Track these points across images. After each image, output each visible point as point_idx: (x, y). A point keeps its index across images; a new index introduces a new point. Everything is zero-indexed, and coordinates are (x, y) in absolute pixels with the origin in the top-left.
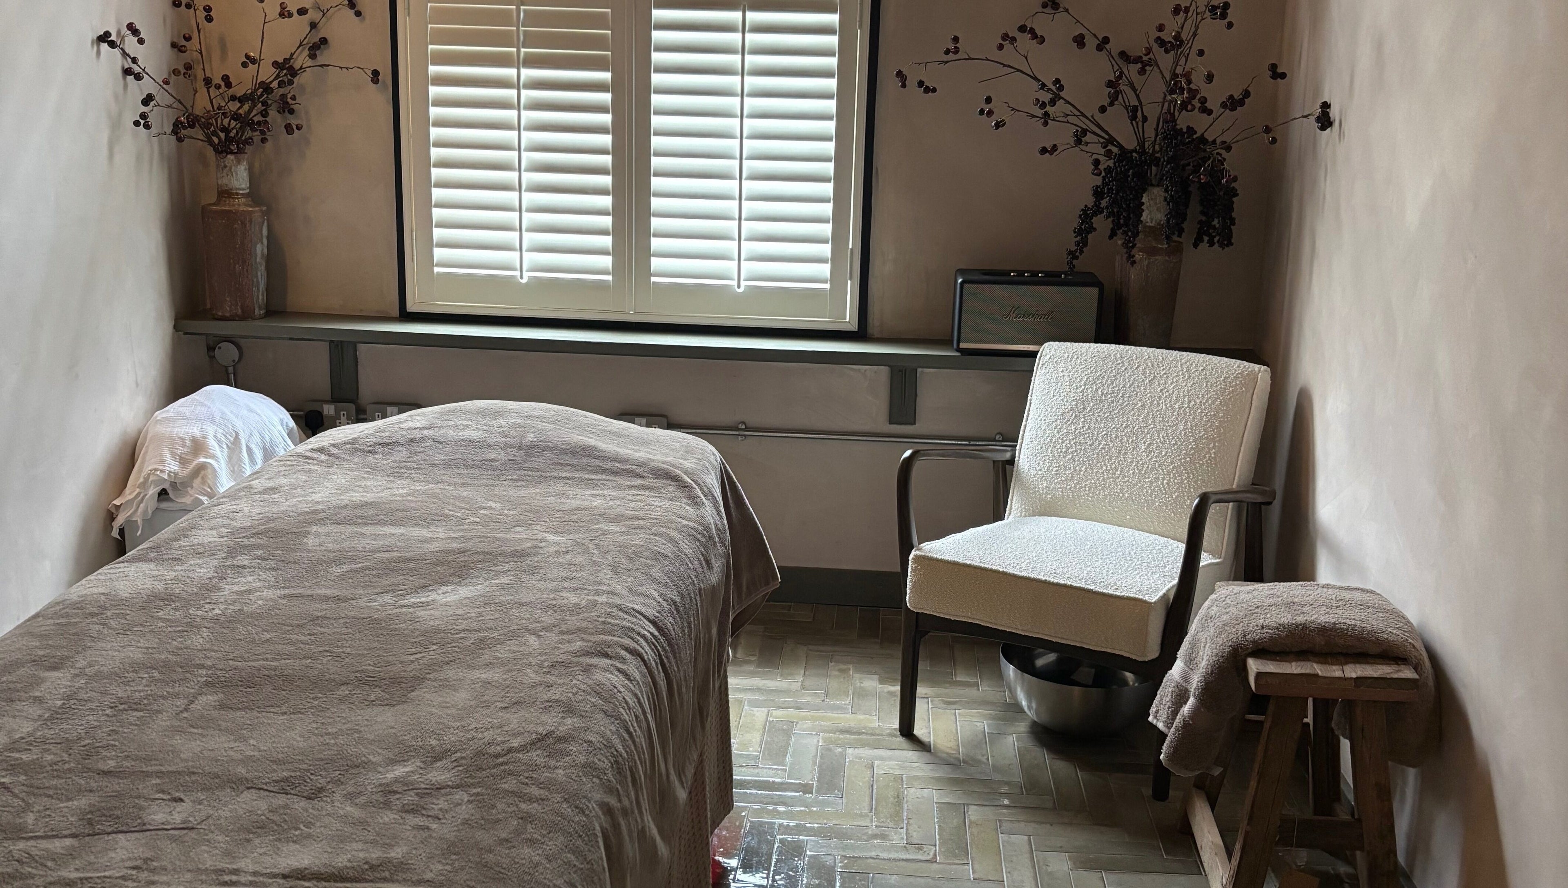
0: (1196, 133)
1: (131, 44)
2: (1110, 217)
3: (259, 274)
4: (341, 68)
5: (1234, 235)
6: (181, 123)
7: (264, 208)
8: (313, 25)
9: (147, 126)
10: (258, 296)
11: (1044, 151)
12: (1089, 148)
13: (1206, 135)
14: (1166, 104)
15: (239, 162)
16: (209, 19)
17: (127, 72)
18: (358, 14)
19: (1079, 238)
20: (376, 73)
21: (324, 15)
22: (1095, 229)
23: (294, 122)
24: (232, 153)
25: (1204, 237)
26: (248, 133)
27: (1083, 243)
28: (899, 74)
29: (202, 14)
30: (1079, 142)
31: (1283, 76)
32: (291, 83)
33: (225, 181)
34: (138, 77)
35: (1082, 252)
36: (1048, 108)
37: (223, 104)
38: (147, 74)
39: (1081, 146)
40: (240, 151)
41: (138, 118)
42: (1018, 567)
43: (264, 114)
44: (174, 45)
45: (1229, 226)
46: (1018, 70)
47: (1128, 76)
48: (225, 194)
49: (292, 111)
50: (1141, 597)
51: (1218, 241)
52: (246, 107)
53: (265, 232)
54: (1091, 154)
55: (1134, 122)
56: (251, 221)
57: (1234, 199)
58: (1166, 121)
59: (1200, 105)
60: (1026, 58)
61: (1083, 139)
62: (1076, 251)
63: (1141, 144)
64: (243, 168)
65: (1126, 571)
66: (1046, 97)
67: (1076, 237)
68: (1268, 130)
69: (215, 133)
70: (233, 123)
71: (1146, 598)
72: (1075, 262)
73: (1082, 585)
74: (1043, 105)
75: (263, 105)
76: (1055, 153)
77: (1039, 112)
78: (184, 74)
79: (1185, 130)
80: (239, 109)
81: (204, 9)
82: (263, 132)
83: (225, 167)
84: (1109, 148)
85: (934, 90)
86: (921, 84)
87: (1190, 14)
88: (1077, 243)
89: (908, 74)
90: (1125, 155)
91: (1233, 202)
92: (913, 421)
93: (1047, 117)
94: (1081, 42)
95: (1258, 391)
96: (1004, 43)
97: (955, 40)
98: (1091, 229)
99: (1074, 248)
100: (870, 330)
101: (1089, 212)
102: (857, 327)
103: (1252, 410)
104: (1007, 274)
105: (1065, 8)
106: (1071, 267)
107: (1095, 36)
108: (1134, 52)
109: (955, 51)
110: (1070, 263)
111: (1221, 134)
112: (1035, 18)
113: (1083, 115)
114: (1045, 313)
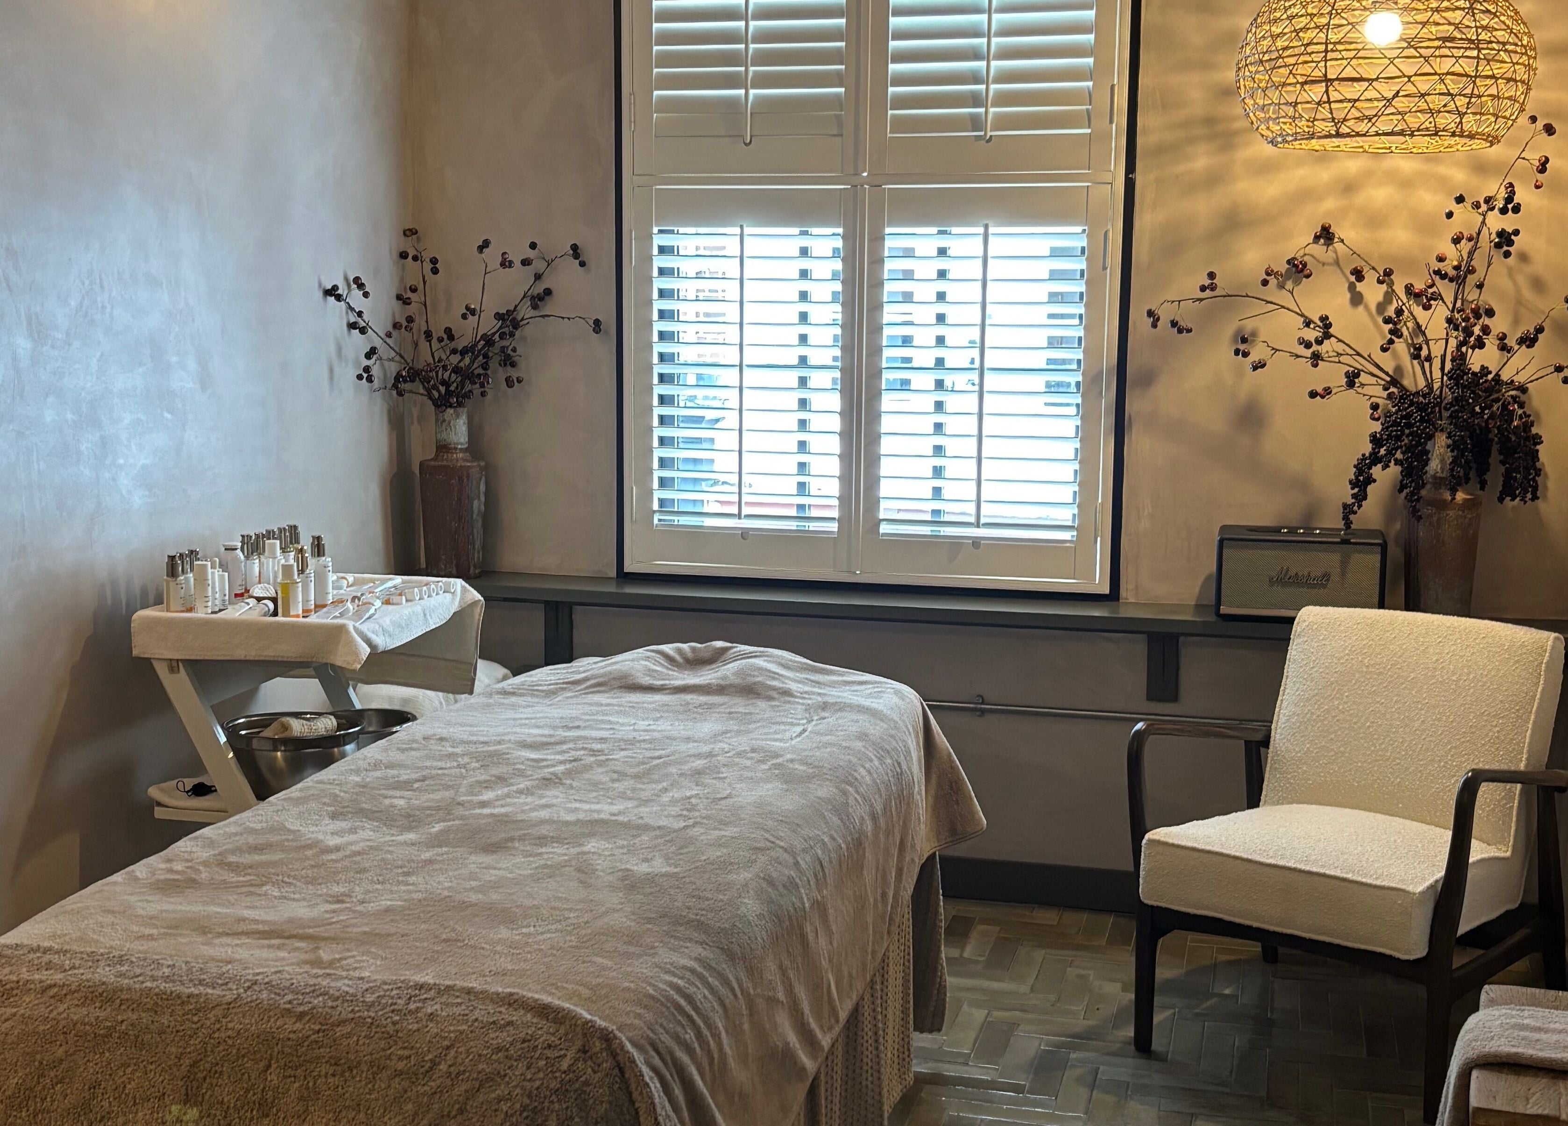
0: (1489, 373)
1: (356, 298)
3: (475, 531)
4: (563, 318)
5: (1539, 488)
6: (402, 376)
7: (482, 464)
8: (538, 277)
9: (370, 380)
10: (474, 554)
11: (1313, 394)
12: (1367, 390)
13: (1500, 375)
15: (458, 416)
16: (435, 271)
17: (352, 326)
18: (582, 264)
19: (1356, 490)
20: (597, 323)
21: (548, 265)
22: (1375, 481)
23: (514, 373)
24: (451, 406)
26: (468, 387)
27: (1360, 498)
28: (1150, 313)
29: (428, 266)
30: (1351, 384)
32: (512, 335)
33: (444, 435)
34: (363, 331)
35: (1360, 506)
36: (1315, 347)
37: (444, 357)
38: (371, 328)
39: (1356, 389)
40: (460, 404)
41: (361, 372)
42: (1265, 854)
43: (485, 366)
44: (399, 297)
46: (1283, 307)
47: (1412, 311)
48: (443, 448)
49: (513, 365)
50: (1403, 887)
51: (1522, 495)
52: (467, 360)
53: (482, 487)
54: (1368, 397)
55: (1417, 362)
56: (468, 477)
57: (1538, 447)
58: (1453, 360)
59: (1498, 342)
60: (1292, 293)
61: (1356, 380)
62: (1353, 504)
63: (1430, 386)
64: (462, 422)
65: (1390, 859)
66: (1311, 335)
67: (1353, 489)
68: (1559, 369)
69: (435, 387)
70: (454, 377)
71: (1410, 888)
72: (1352, 517)
73: (1338, 873)
74: (1308, 345)
75: (484, 358)
76: (1328, 397)
77: (1306, 353)
78: (406, 327)
79: (1477, 370)
80: (460, 362)
81: (431, 261)
82: (482, 385)
83: (444, 421)
84: (1391, 390)
85: (1189, 331)
86: (1174, 324)
87: (1482, 242)
88: (1354, 496)
89: (1160, 312)
90: (1406, 398)
91: (1537, 451)
92: (1174, 698)
93: (1316, 358)
94: (1359, 274)
95: (1548, 661)
96: (1268, 278)
97: (1211, 275)
98: (1370, 480)
99: (1350, 501)
100: (1123, 593)
101: (1367, 461)
102: (1107, 592)
103: (1542, 682)
104: (1277, 530)
105: (1339, 238)
106: (1348, 523)
107: (1374, 268)
108: (1419, 286)
109: (1213, 287)
110: (1346, 518)
111: (1517, 373)
112: (1307, 251)
113: (1358, 354)
114: (1319, 574)
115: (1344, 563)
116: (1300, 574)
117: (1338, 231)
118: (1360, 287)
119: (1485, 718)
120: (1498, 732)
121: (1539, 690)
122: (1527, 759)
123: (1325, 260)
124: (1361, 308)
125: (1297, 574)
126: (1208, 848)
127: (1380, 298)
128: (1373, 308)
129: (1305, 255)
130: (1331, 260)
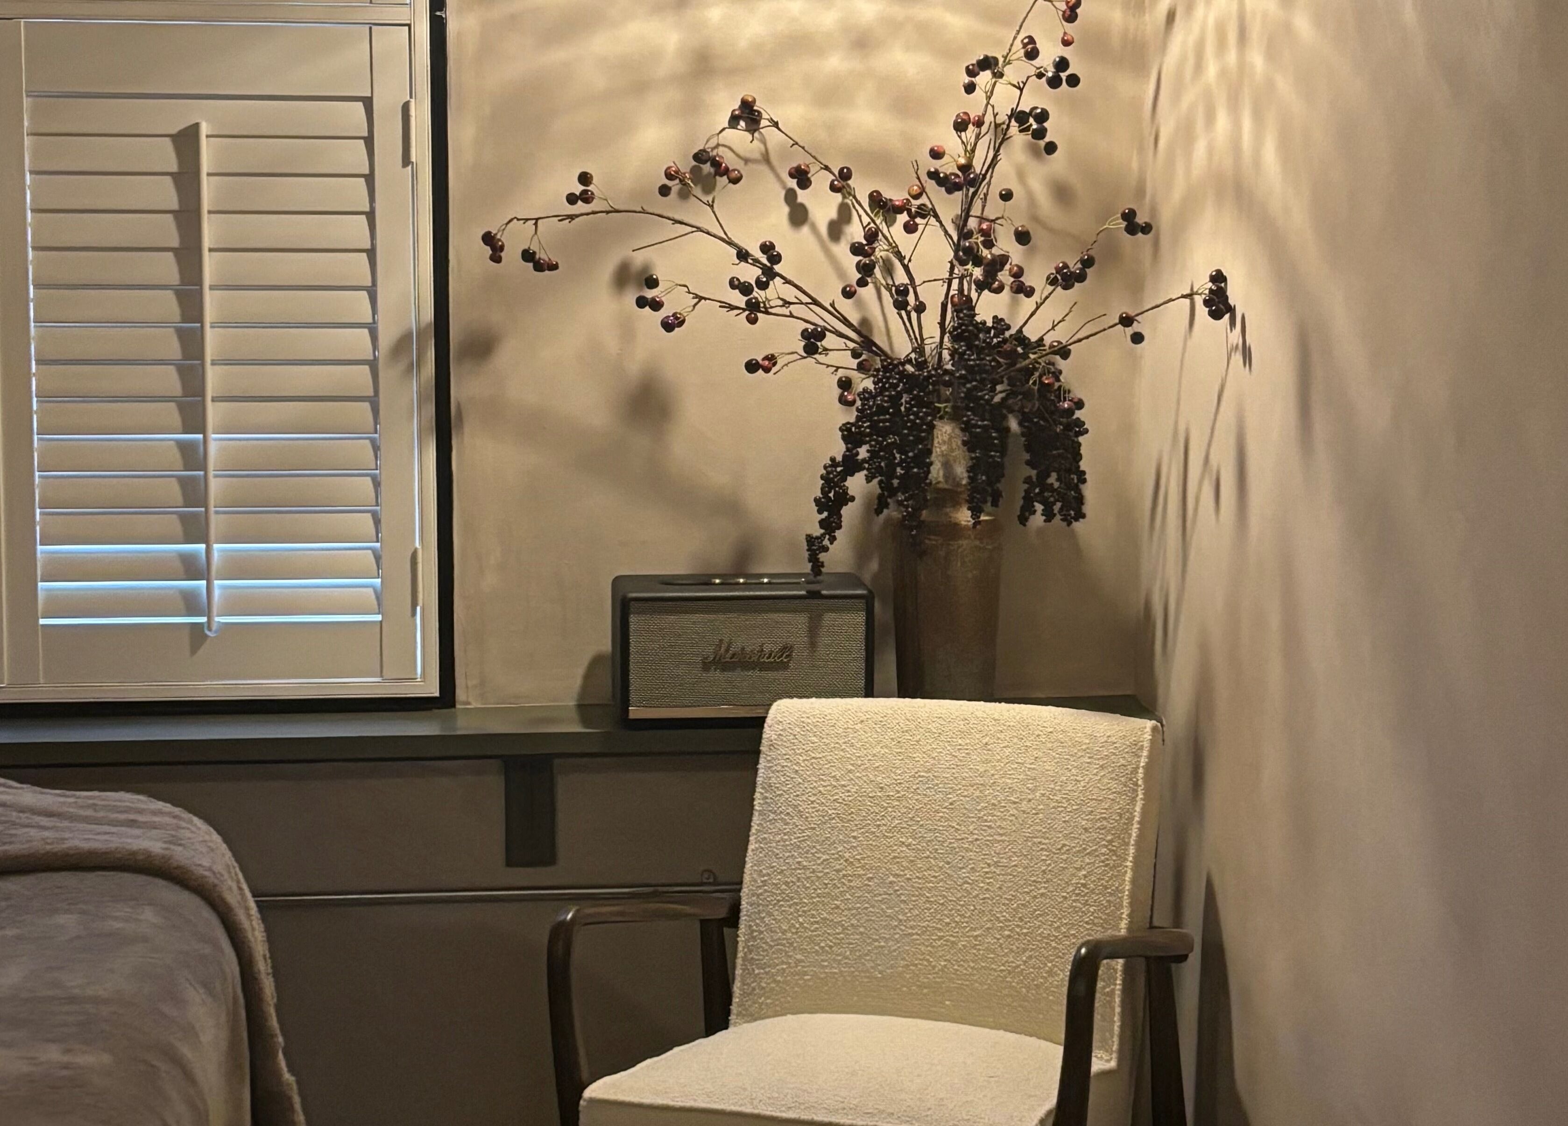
0: (1008, 327)
2: (874, 477)
5: (1086, 501)
11: (752, 367)
12: (833, 358)
13: (1026, 332)
14: (955, 284)
19: (825, 514)
22: (851, 499)
25: (1036, 504)
27: (831, 525)
28: (488, 239)
30: (809, 349)
31: (1146, 229)
35: (833, 539)
36: (757, 293)
39: (816, 356)
45: (1077, 486)
46: (699, 229)
47: (888, 235)
51: (1061, 510)
54: (835, 368)
55: (903, 313)
57: (1081, 439)
58: (957, 310)
59: (1012, 279)
60: (712, 206)
61: (819, 344)
62: (823, 535)
63: (919, 349)
66: (750, 274)
67: (820, 512)
68: (1126, 321)
72: (822, 557)
74: (745, 289)
76: (774, 370)
77: (740, 300)
79: (990, 324)
84: (864, 357)
85: (553, 267)
86: (528, 256)
87: (984, 129)
88: (822, 523)
89: (505, 238)
90: (893, 370)
91: (1080, 445)
92: (548, 858)
93: (754, 309)
94: (802, 177)
95: (1147, 763)
96: (669, 183)
97: (585, 178)
98: (844, 498)
99: (818, 531)
100: (461, 694)
101: (839, 469)
102: (437, 694)
103: (1141, 796)
104: (705, 582)
105: (771, 120)
106: (817, 566)
107: (827, 168)
108: (895, 195)
109: (586, 197)
110: (814, 559)
111: (1053, 328)
112: (722, 138)
113: (816, 302)
114: (776, 648)
115: (813, 631)
116: (748, 649)
117: (766, 108)
118: (802, 196)
119: (1064, 857)
120: (1085, 876)
121: (1138, 809)
122: (1129, 916)
123: (748, 155)
124: (805, 229)
125: (743, 649)
126: (689, 1103)
127: (833, 214)
128: (823, 229)
129: (718, 145)
130: (757, 156)
